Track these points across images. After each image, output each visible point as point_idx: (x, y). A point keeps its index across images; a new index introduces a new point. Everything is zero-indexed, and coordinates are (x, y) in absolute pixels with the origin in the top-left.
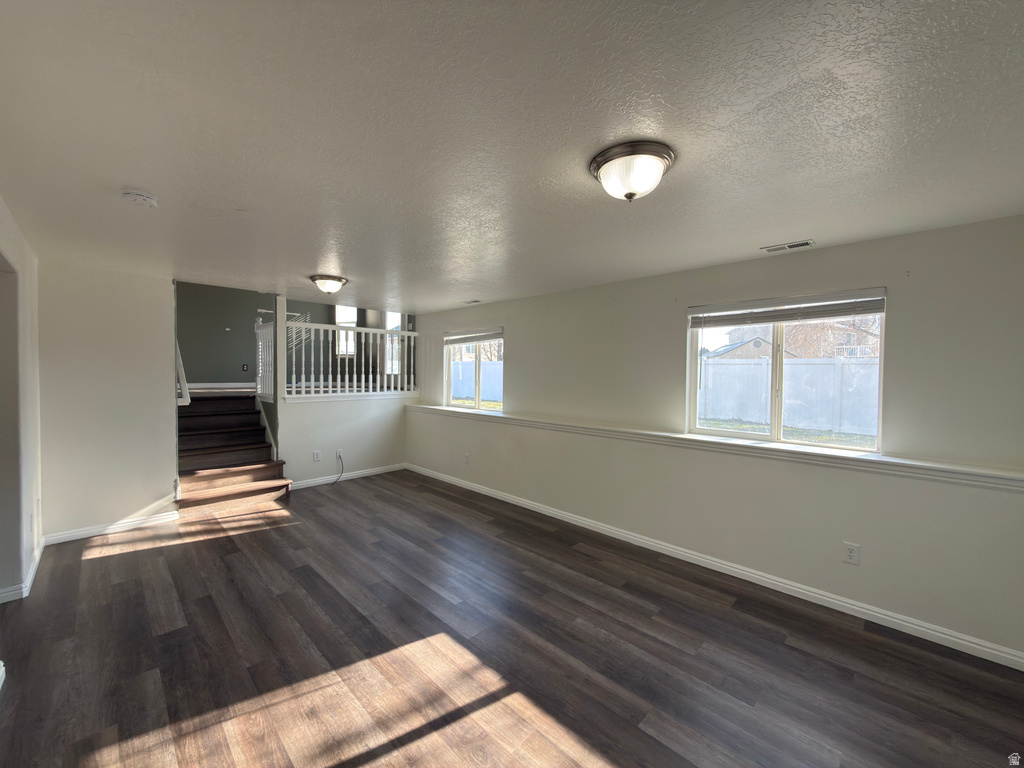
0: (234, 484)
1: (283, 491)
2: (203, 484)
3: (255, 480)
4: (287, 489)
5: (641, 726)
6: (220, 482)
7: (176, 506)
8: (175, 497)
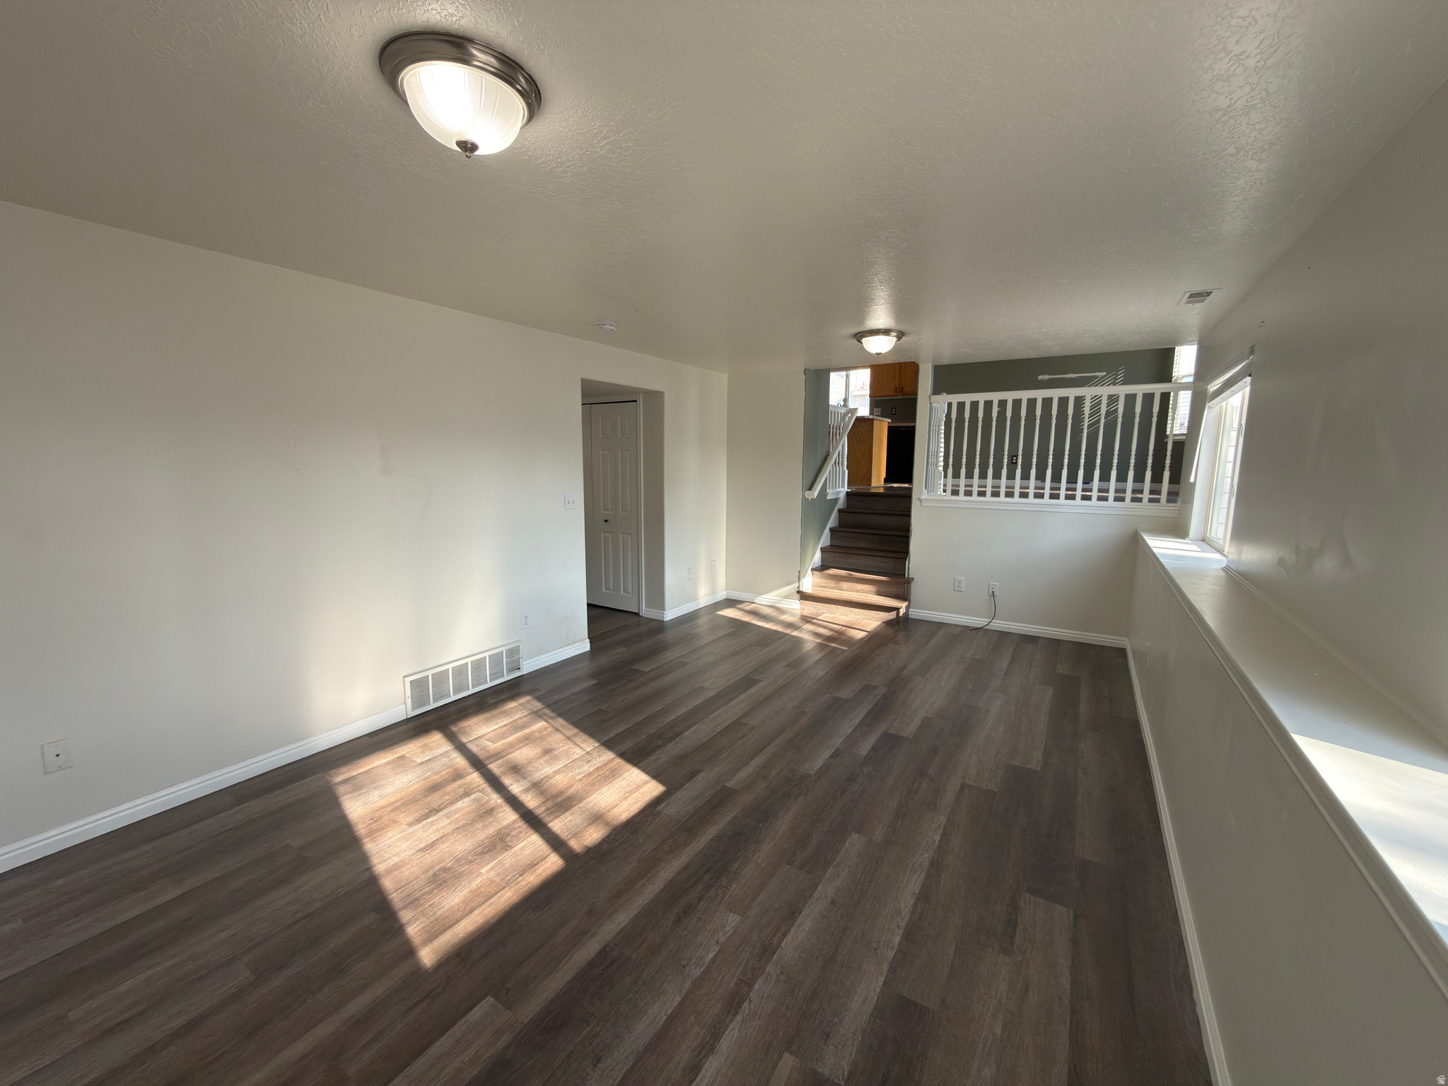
0: (857, 591)
1: (892, 615)
2: (832, 584)
3: (879, 593)
4: (898, 613)
5: (490, 1000)
6: (845, 585)
7: (798, 596)
8: (798, 587)
